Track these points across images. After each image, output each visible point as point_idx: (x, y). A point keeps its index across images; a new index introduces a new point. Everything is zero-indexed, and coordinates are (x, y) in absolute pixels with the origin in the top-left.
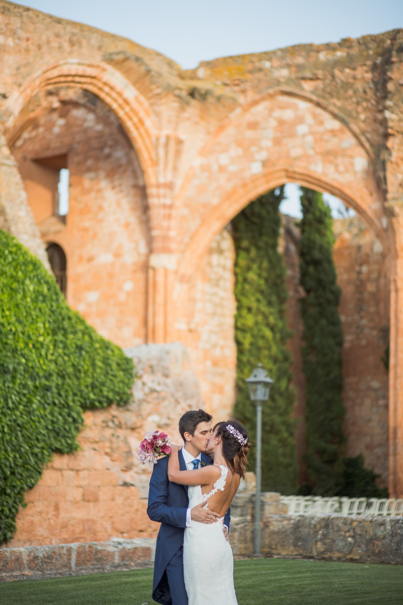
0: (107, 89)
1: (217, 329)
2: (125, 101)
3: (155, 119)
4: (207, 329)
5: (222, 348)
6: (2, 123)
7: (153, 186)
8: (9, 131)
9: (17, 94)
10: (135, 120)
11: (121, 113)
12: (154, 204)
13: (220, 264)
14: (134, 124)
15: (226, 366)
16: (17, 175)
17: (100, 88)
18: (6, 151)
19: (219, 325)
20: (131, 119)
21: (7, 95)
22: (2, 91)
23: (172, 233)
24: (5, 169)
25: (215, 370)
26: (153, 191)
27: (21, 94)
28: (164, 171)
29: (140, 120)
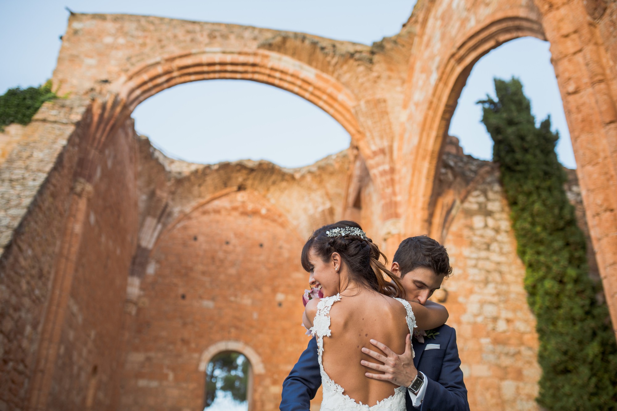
0: (278, 75)
1: (495, 299)
2: (305, 81)
3: (348, 91)
4: (474, 298)
5: (508, 321)
6: (93, 100)
7: (369, 158)
8: (103, 107)
9: (123, 78)
10: (325, 97)
11: (307, 95)
12: (375, 175)
13: (486, 226)
14: (326, 102)
15: (522, 343)
16: (70, 129)
17: (269, 76)
18: (77, 117)
19: (498, 294)
20: (320, 98)
21: (110, 79)
22: (104, 77)
23: (399, 198)
24: (56, 126)
25: (499, 348)
26: (370, 162)
27: (131, 78)
28: (373, 138)
29: (330, 96)
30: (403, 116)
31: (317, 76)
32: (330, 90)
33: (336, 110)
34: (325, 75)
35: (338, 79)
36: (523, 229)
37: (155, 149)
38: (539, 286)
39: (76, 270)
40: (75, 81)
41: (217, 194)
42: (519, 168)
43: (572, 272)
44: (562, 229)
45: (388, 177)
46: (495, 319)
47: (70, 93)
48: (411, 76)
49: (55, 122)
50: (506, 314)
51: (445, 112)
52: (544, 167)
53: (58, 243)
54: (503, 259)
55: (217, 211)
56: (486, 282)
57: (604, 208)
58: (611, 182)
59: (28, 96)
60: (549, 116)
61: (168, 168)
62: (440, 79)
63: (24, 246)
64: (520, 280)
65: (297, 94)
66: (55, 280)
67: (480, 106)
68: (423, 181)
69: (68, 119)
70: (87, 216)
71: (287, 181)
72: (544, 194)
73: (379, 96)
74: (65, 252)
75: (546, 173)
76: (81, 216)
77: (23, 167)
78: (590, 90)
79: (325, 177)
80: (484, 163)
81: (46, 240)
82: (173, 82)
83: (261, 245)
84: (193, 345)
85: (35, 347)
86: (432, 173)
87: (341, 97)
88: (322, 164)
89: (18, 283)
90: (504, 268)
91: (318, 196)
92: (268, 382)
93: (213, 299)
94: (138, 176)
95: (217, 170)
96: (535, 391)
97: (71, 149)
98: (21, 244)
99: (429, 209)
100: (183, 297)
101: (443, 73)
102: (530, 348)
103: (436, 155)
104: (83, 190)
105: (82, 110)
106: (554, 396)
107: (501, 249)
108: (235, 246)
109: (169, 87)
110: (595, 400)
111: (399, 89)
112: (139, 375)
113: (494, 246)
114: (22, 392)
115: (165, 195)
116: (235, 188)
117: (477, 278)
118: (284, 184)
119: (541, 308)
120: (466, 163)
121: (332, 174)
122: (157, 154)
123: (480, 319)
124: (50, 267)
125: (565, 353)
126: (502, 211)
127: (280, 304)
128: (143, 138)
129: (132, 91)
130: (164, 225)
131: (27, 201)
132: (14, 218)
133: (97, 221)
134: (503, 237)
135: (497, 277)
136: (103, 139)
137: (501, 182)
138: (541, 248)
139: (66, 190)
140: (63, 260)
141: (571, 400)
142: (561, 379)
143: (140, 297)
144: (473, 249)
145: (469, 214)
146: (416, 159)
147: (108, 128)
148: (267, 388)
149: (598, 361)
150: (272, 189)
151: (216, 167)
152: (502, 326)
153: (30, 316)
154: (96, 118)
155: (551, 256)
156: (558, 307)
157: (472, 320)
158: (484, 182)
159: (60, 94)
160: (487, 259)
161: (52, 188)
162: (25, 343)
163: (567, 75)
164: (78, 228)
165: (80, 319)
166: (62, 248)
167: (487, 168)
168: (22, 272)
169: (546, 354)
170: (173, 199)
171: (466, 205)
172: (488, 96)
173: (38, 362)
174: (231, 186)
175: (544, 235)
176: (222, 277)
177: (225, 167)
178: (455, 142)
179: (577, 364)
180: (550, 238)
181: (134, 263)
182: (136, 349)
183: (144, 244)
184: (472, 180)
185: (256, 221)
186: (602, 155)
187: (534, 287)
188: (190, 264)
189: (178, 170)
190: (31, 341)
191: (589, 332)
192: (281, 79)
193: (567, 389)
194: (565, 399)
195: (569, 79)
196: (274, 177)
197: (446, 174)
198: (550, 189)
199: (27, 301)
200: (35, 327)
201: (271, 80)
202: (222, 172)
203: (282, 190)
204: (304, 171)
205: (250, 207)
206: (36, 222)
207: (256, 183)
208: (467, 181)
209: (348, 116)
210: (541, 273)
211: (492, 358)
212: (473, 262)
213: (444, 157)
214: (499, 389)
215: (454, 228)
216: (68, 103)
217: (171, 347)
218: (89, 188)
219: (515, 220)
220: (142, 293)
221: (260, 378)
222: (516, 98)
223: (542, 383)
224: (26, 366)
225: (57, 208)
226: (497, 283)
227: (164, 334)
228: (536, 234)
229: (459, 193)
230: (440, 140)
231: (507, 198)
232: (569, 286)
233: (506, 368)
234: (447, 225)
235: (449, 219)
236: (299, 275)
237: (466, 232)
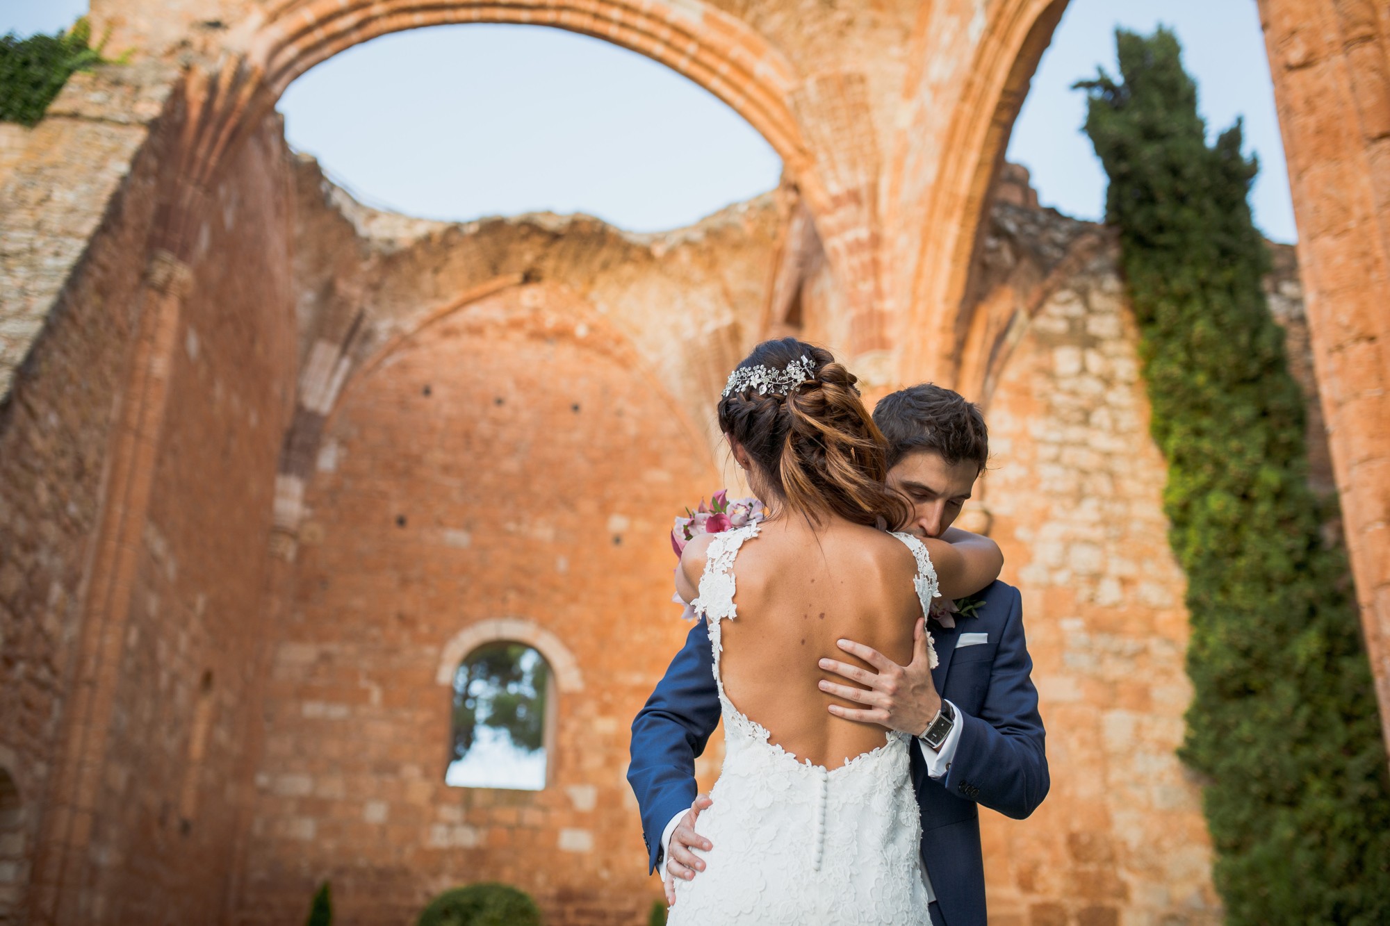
1: (1098, 533)
2: (678, 30)
3: (778, 55)
4: (1052, 531)
5: (1124, 582)
6: (188, 69)
7: (824, 211)
8: (212, 85)
9: (256, 17)
10: (724, 68)
11: (683, 63)
12: (836, 251)
13: (1084, 370)
14: (726, 80)
15: (1152, 631)
16: (136, 138)
17: (596, 16)
18: (150, 108)
19: (1105, 522)
20: (712, 70)
21: (225, 21)
22: (211, 14)
23: (889, 305)
24: (102, 128)
25: (1102, 641)
26: (826, 222)
27: (273, 18)
28: (833, 166)
29: (737, 66)
30: (904, 115)
31: (708, 18)
32: (737, 52)
33: (750, 99)
34: (725, 17)
35: (755, 25)
36: (1166, 378)
37: (332, 186)
38: (1196, 505)
39: (160, 462)
40: (143, 24)
41: (476, 290)
42: (1163, 239)
43: (1271, 476)
44: (1255, 380)
45: (866, 256)
46: (1095, 578)
47: (133, 52)
48: (924, 20)
49: (100, 120)
50: (1119, 567)
51: (1000, 107)
52: (1222, 238)
53: (117, 399)
54: (1117, 445)
55: (476, 330)
56: (1079, 496)
57: (1353, 333)
58: (1374, 276)
59: (33, 56)
60: (1240, 121)
61: (363, 230)
62: (992, 30)
63: (40, 407)
64: (1155, 492)
65: (660, 60)
66: (113, 483)
67: (1082, 95)
68: (946, 266)
69: (131, 112)
70: (182, 339)
71: (635, 261)
72: (1218, 300)
73: (848, 67)
74: (134, 419)
75: (1225, 252)
76: (167, 339)
77: (30, 223)
78: (1340, 59)
79: (722, 254)
80: (1084, 228)
81: (90, 392)
82: (373, 28)
83: (576, 408)
84: (424, 628)
85: (71, 631)
86: (967, 248)
87: (761, 68)
88: (716, 223)
89: (30, 489)
90: (1120, 466)
91: (704, 298)
92: (589, 708)
93: (468, 527)
94: (294, 247)
95: (476, 236)
96: (1177, 732)
97: (140, 183)
98: (32, 401)
99: (955, 330)
100: (401, 522)
101: (999, 14)
102: (1170, 642)
103: (976, 207)
104: (170, 278)
105: (163, 91)
106: (1217, 745)
107: (1115, 422)
108: (516, 409)
109: (364, 40)
110: (1305, 753)
111: (895, 51)
112: (305, 693)
113: (1101, 416)
114: (49, 728)
115: (356, 291)
116: (517, 277)
117: (1060, 486)
118: (628, 269)
119: (1197, 554)
120: (1044, 227)
121: (737, 247)
122: (337, 198)
123: (1061, 578)
124: (101, 452)
125: (1246, 653)
126: (1122, 336)
127: (617, 540)
128: (306, 160)
129: (278, 48)
130: (357, 361)
131: (42, 304)
132: (13, 341)
133: (203, 351)
134: (1121, 396)
135: (1104, 485)
136: (213, 161)
137: (1121, 271)
138: (1206, 422)
139: (132, 278)
140: (130, 439)
141: (1254, 753)
142: (1232, 710)
143: (303, 521)
144: (1052, 421)
145: (1045, 342)
146: (930, 215)
147: (224, 135)
148: (587, 721)
149: (1317, 670)
150: (602, 280)
151: (473, 229)
152: (1109, 592)
153: (58, 563)
154: (195, 112)
155: (1226, 438)
156: (1237, 553)
157: (1044, 578)
158: (1083, 271)
159: (109, 53)
160: (1084, 444)
161: (98, 273)
162: (50, 622)
163: (1287, 23)
164: (161, 365)
165: (171, 569)
166: (125, 410)
167: (1091, 239)
168: (38, 464)
169: (1204, 654)
170: (376, 302)
171: (1041, 322)
172: (1100, 70)
173: (81, 662)
174: (508, 273)
175: (1212, 392)
176: (488, 478)
177: (494, 227)
178: (1020, 178)
179: (1270, 676)
180: (1227, 400)
181: (288, 445)
182: (298, 636)
183: (311, 402)
184: (1056, 264)
185: (565, 354)
186: (1357, 211)
187: (1185, 507)
188: (415, 448)
189: (387, 234)
190: (64, 617)
191: (1302, 608)
192: (623, 25)
193: (1246, 729)
194: (1240, 751)
195: (1293, 32)
196: (605, 254)
197: (997, 250)
198: (1231, 289)
199: (50, 530)
200: (71, 585)
201: (599, 26)
202: (486, 239)
203: (624, 284)
204: (674, 240)
205: (551, 320)
206: (65, 352)
207: (565, 265)
208: (1045, 267)
209: (777, 113)
210: (1202, 478)
211: (1085, 662)
212: (1051, 451)
213: (995, 212)
214: (1098, 728)
215: (1012, 373)
216: (128, 74)
217: (375, 632)
218: (183, 273)
219: (1148, 357)
220: (308, 511)
221: (572, 701)
222: (1164, 77)
223: (1191, 718)
224: (54, 672)
225: (111, 320)
226: (1102, 498)
227: (359, 602)
228: (1195, 391)
229: (1026, 295)
230: (986, 173)
231: (1133, 308)
232: (1263, 508)
233: (1114, 684)
234: (996, 366)
235: (1002, 353)
236: (659, 476)
237: (1039, 384)
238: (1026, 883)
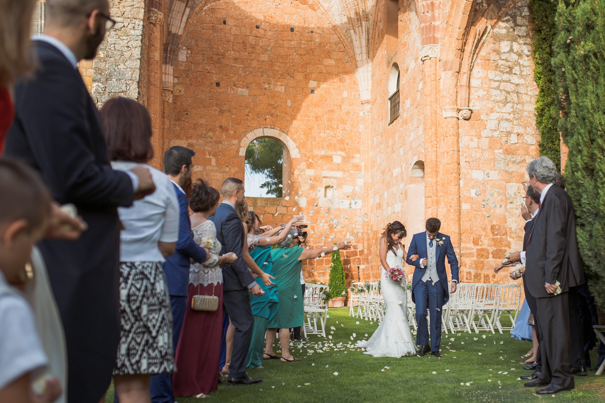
1: (511, 117)
4: (494, 116)
5: (520, 135)
13: (511, 50)
19: (514, 112)
23: (437, 23)
25: (508, 158)
38: (546, 110)
46: (509, 133)
50: (517, 129)
54: (522, 81)
56: (506, 102)
64: (534, 101)
83: (292, 30)
84: (231, 132)
90: (522, 90)
92: (303, 165)
93: (247, 87)
100: (218, 85)
107: (521, 72)
108: (265, 31)
113: (516, 70)
117: (498, 98)
119: (545, 128)
123: (496, 134)
127: (312, 91)
130: (192, 9)
134: (524, 61)
135: (514, 98)
137: (530, 8)
143: (174, 85)
144: (497, 72)
145: (498, 38)
148: (304, 170)
152: (513, 139)
157: (490, 134)
160: (509, 81)
171: (496, 30)
181: (166, 51)
182: (178, 137)
183: (174, 30)
184: (504, 5)
188: (222, 50)
197: (481, 4)
208: (499, 7)
211: (502, 165)
212: (497, 84)
214: (505, 189)
215: (483, 53)
217: (211, 134)
218: (161, 16)
219: (536, 47)
220: (176, 80)
221: (296, 162)
226: (513, 103)
227: (203, 121)
229: (491, 20)
233: (512, 173)
234: (478, 50)
235: (480, 45)
236: (332, 62)
237: (493, 56)
238: (476, 242)
